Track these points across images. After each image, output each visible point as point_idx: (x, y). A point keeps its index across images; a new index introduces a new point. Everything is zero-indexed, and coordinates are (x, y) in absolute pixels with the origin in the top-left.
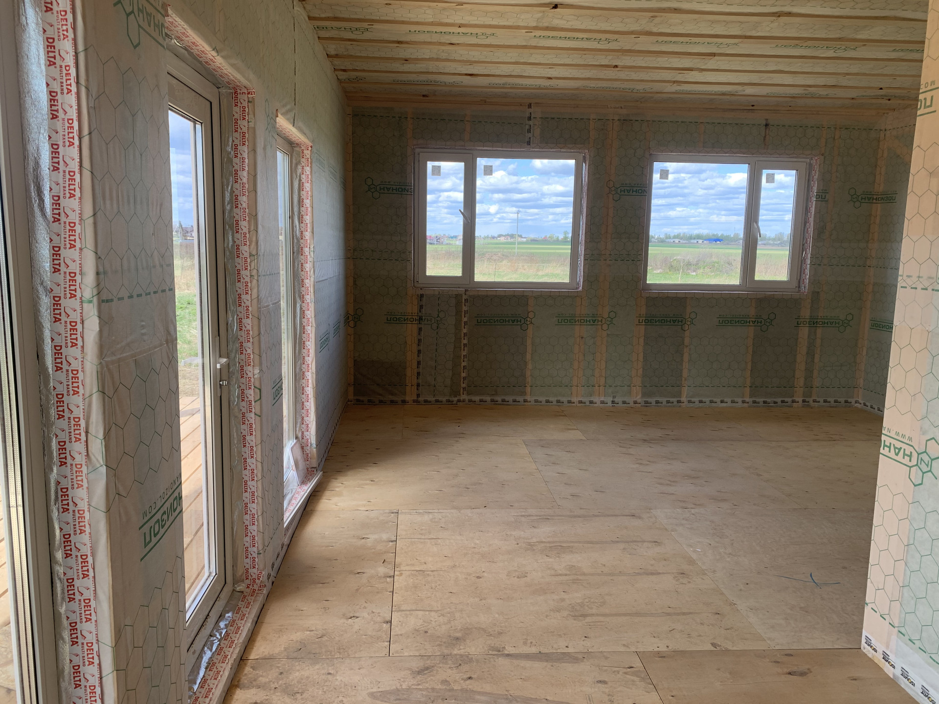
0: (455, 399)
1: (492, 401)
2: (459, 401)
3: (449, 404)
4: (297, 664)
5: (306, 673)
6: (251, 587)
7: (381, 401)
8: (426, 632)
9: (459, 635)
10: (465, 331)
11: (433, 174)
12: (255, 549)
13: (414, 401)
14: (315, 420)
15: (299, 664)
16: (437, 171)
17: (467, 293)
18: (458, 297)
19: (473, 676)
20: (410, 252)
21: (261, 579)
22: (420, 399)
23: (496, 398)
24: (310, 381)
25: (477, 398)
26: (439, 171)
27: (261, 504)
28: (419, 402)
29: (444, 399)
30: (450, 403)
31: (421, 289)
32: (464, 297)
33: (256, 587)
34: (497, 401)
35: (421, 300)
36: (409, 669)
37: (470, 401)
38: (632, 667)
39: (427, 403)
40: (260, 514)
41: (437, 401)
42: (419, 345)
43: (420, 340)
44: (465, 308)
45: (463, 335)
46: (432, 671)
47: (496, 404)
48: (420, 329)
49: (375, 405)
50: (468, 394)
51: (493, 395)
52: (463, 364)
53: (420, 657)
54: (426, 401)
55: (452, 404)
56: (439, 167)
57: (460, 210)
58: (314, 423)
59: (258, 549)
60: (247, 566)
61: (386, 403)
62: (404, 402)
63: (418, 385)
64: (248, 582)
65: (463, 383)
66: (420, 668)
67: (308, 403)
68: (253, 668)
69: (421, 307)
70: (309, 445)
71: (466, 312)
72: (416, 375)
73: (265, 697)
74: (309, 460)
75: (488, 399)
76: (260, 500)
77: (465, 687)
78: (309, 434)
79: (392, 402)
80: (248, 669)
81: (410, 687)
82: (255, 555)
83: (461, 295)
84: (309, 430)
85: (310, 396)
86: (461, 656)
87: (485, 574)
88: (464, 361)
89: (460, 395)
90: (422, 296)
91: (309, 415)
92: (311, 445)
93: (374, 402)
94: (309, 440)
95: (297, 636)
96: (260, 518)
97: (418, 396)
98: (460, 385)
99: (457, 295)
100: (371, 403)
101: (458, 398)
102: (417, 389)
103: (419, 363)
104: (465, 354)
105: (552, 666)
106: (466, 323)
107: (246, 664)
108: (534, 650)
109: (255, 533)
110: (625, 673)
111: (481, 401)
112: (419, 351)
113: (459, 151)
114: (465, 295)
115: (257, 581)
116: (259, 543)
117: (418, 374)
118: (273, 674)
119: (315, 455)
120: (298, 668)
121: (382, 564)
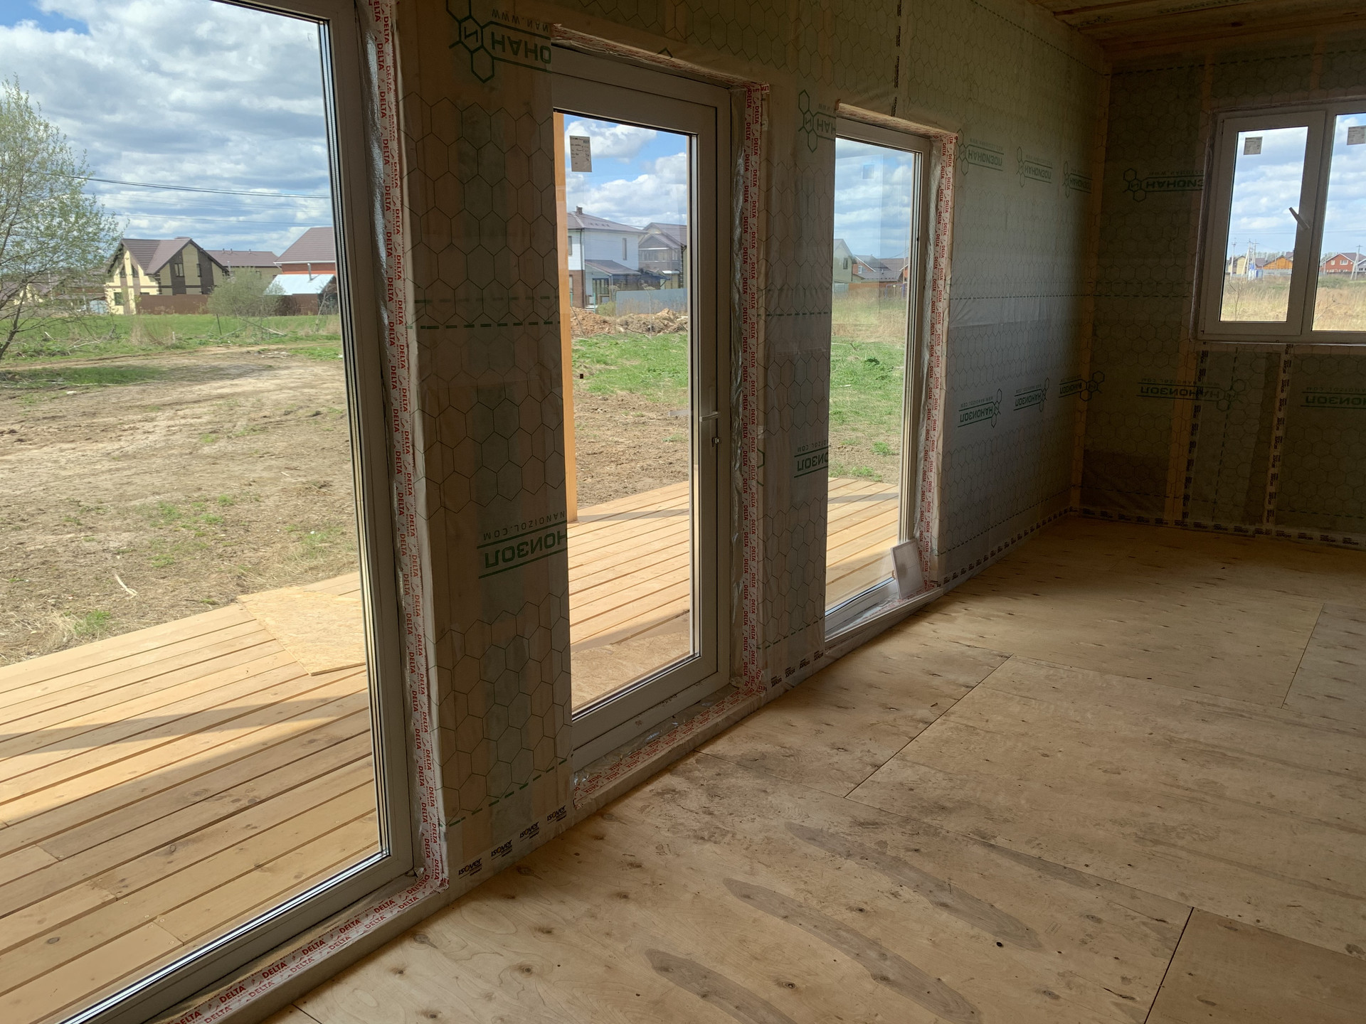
0: (1252, 528)
1: (1325, 538)
2: (1259, 531)
3: (1239, 535)
4: (741, 772)
5: (740, 782)
6: (749, 685)
7: (1122, 517)
8: (912, 790)
9: (948, 805)
10: (1281, 415)
11: (1246, 152)
12: (754, 642)
13: (1177, 523)
14: (938, 517)
15: (743, 773)
16: (1254, 146)
17: (1292, 351)
18: (1272, 357)
19: (922, 850)
20: (1191, 283)
21: (760, 678)
22: (1188, 520)
23: (1331, 535)
24: (934, 464)
25: (1294, 532)
26: (1259, 146)
27: (761, 589)
28: (1187, 525)
29: (1231, 526)
30: (1241, 533)
31: (1204, 343)
32: (1284, 357)
33: (754, 687)
34: (1334, 541)
35: (1202, 362)
36: (853, 817)
37: (1280, 534)
38: (1164, 921)
39: (1199, 529)
40: (760, 600)
41: (1217, 527)
42: (1192, 434)
43: (1194, 427)
44: (1283, 377)
45: (1275, 422)
46: (877, 828)
47: (1331, 545)
48: (1197, 409)
49: (1112, 521)
50: (1277, 523)
51: (1326, 529)
52: (1272, 471)
53: (878, 810)
54: (1197, 525)
55: (1246, 536)
56: (1260, 139)
57: (1291, 209)
58: (937, 521)
59: (757, 642)
60: (746, 660)
61: (1130, 520)
62: (1160, 522)
63: (1186, 498)
64: (746, 678)
65: (1270, 503)
66: (867, 820)
67: (930, 494)
68: (698, 761)
69: (1202, 372)
70: (929, 550)
71: (1285, 383)
72: (1184, 481)
73: (686, 789)
74: (929, 570)
75: (1317, 534)
76: (761, 585)
77: (902, 856)
78: (930, 536)
79: (1140, 520)
80: (692, 760)
81: (837, 833)
82: (754, 649)
83: (1279, 355)
84: (930, 530)
85: (933, 484)
86: (930, 826)
87: (1059, 755)
88: (1273, 466)
89: (1262, 522)
90: (1205, 354)
91: (931, 510)
92: (932, 550)
93: (1111, 517)
94: (929, 544)
95: (762, 747)
96: (761, 606)
97: (1185, 515)
98: (1263, 505)
99: (1270, 354)
100: (1106, 518)
101: (1257, 526)
102: (1184, 505)
103: (1190, 463)
104: (1276, 453)
105: (1040, 877)
106: (1282, 402)
107: (693, 755)
108: (1035, 852)
109: (754, 623)
110: (1144, 923)
111: (1302, 536)
112: (1192, 444)
113: (1300, 108)
114: (1287, 353)
115: (756, 679)
116: (759, 635)
117: (1188, 480)
118: (711, 772)
119: (937, 565)
120: (739, 775)
121: (929, 707)
